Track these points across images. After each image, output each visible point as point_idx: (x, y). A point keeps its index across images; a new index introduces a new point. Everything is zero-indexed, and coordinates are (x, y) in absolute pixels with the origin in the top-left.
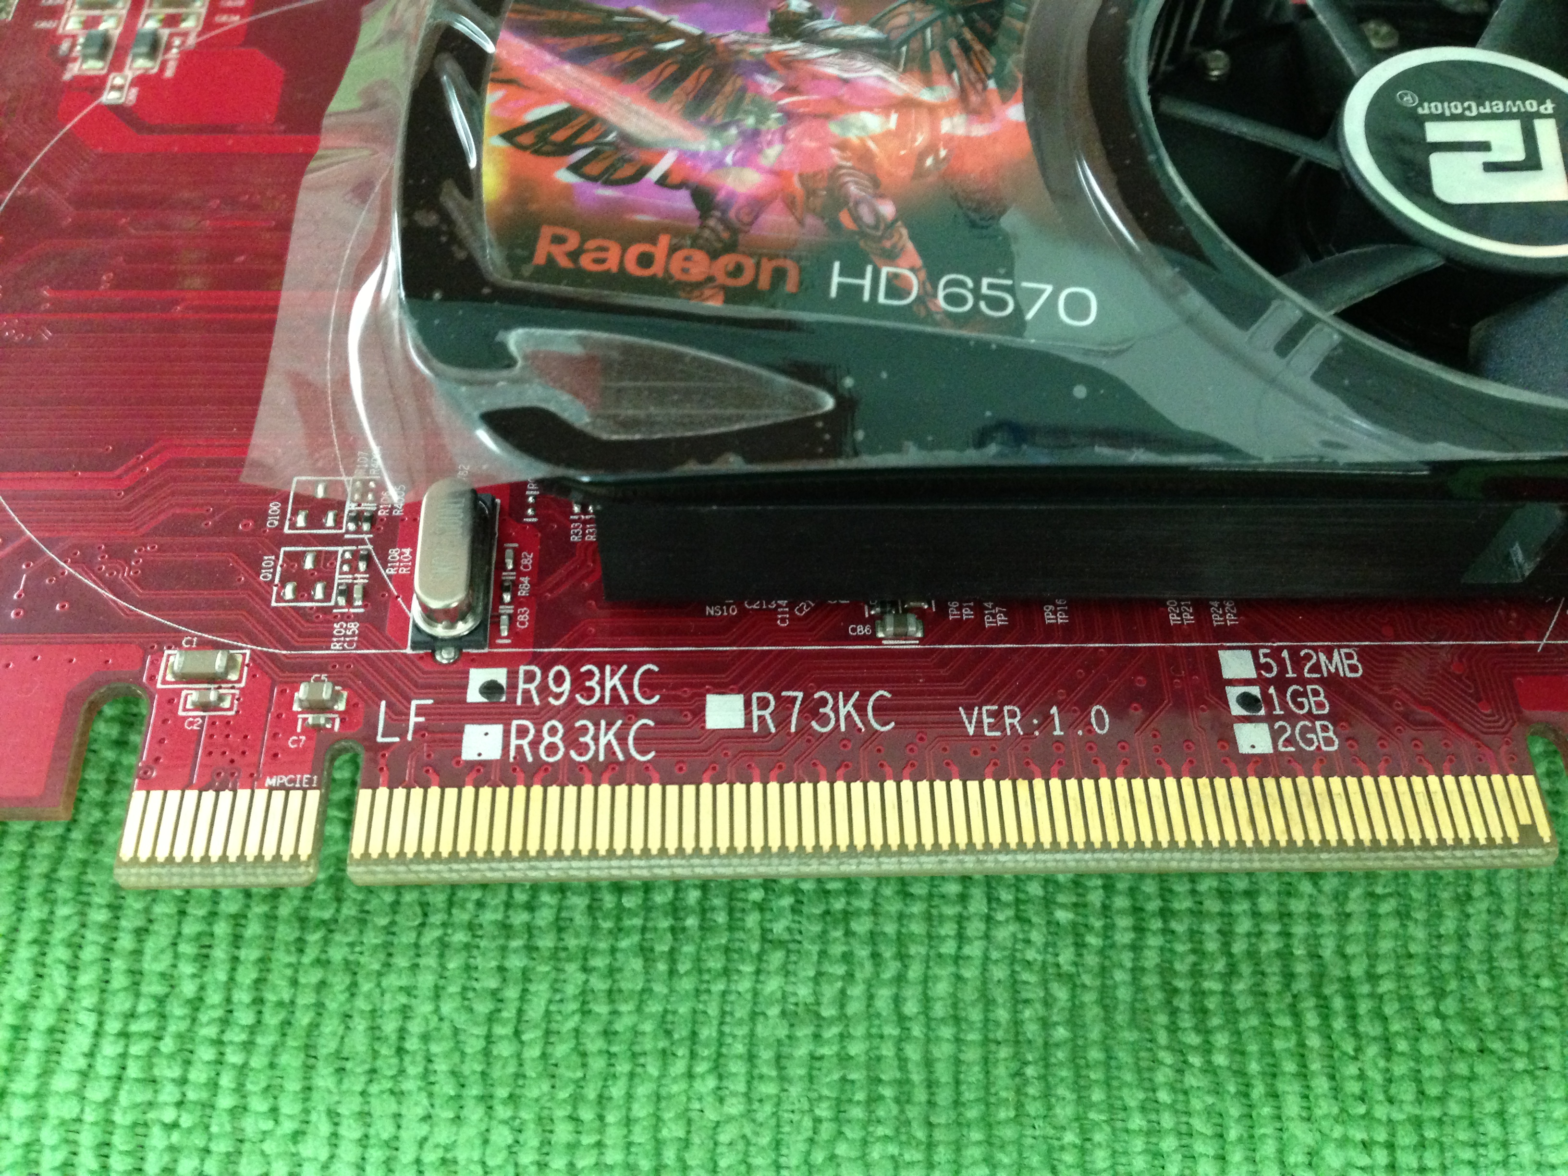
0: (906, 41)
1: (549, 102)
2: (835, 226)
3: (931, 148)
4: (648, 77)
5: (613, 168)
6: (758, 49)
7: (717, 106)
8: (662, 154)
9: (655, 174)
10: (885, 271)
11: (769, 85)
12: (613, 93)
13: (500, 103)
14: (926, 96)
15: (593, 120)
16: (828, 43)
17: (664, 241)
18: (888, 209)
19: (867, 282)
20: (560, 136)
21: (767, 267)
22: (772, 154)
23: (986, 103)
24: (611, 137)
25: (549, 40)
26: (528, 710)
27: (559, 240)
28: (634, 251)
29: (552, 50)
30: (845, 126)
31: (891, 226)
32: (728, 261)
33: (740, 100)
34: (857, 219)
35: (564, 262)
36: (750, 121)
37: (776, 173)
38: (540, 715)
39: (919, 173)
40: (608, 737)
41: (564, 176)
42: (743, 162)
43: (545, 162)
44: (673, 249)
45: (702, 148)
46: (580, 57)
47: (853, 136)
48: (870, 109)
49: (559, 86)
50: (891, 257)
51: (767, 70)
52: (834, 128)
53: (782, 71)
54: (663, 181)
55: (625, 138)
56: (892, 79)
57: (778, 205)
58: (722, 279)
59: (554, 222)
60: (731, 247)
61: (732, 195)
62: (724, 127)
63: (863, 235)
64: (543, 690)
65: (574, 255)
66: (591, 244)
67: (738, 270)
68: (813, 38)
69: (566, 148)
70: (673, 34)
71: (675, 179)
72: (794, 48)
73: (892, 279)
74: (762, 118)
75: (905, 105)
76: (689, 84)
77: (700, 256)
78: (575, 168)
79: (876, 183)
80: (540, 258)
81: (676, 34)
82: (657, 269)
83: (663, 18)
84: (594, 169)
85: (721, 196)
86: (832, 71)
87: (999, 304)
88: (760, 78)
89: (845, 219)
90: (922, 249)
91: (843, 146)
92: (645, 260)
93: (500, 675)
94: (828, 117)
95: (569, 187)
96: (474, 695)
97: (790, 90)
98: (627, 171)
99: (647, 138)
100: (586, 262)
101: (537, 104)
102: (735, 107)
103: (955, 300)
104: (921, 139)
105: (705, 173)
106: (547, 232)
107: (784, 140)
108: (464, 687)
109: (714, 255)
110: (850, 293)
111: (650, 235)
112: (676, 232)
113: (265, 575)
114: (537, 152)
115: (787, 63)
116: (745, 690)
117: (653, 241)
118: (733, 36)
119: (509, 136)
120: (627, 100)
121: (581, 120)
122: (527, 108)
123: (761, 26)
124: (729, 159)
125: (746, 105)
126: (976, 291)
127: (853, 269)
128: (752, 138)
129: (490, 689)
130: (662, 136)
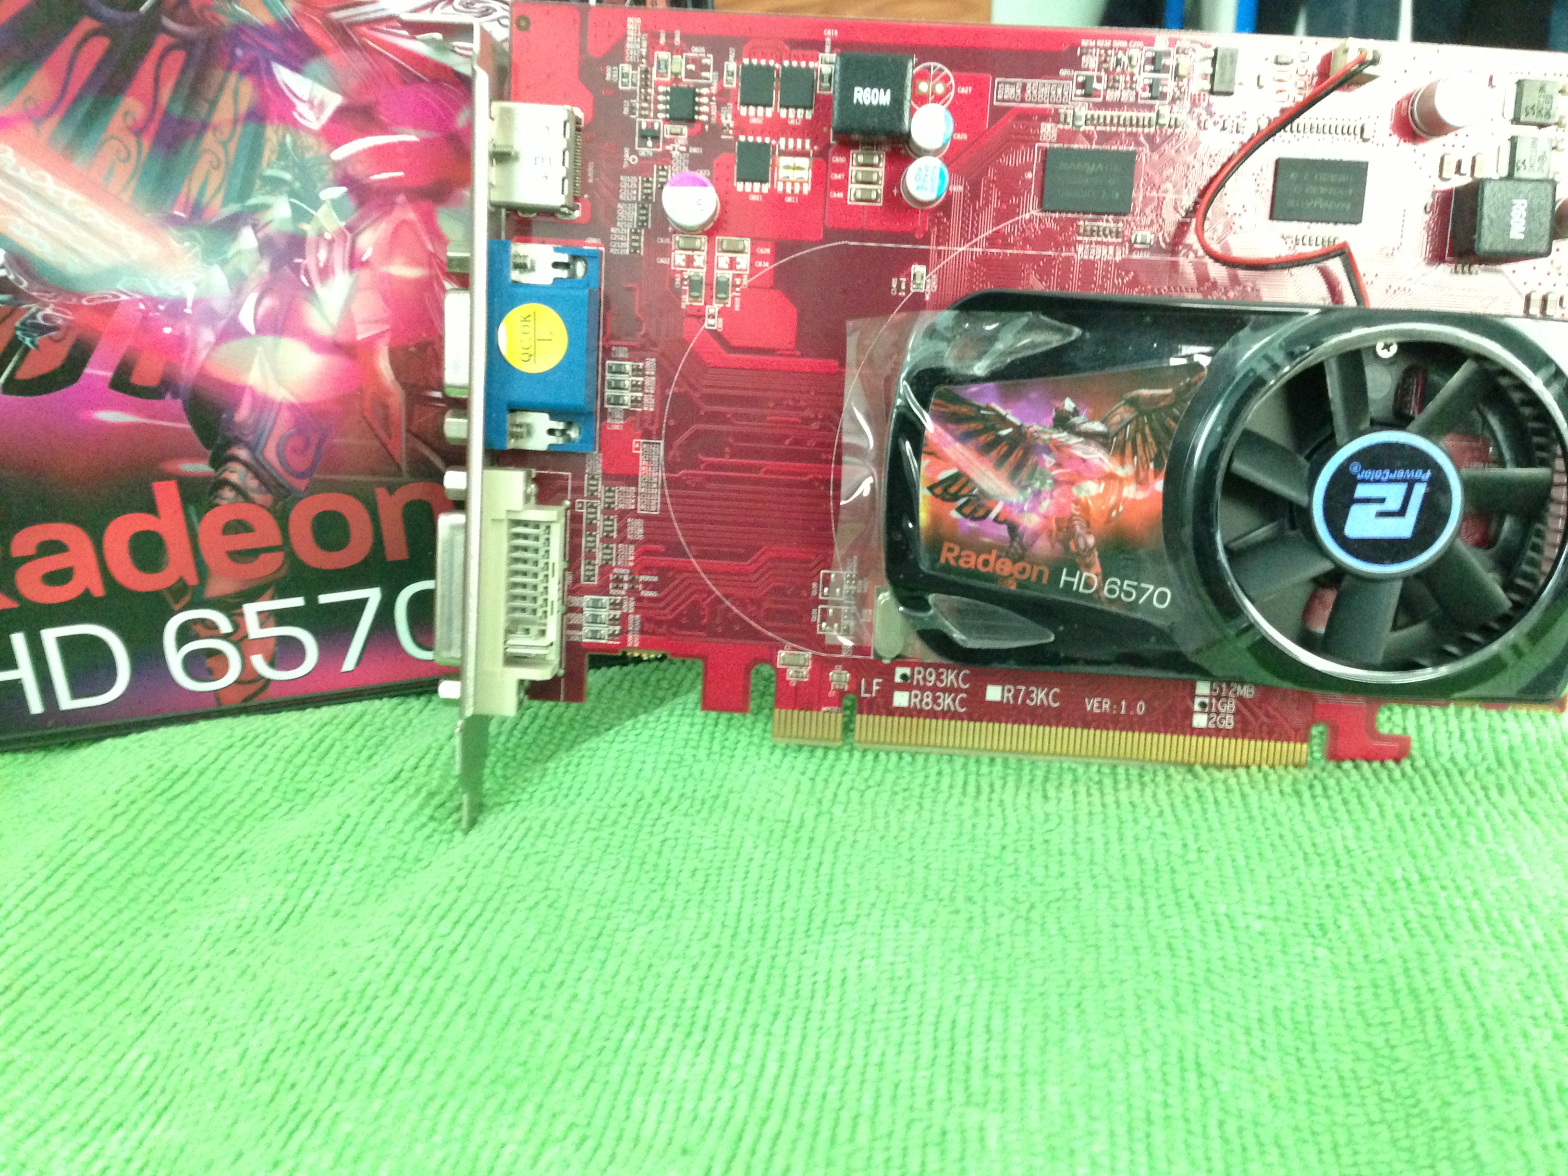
0: (1116, 434)
1: (948, 468)
2: (1067, 548)
3: (1116, 506)
4: (994, 454)
5: (975, 510)
6: (1046, 437)
7: (1024, 474)
8: (996, 503)
9: (992, 515)
10: (1085, 574)
11: (1049, 460)
12: (978, 464)
13: (928, 466)
14: (1120, 472)
15: (969, 480)
16: (1079, 434)
17: (994, 552)
18: (1091, 541)
19: (1076, 580)
20: (953, 490)
21: (1036, 569)
22: (1046, 505)
23: (1146, 478)
24: (975, 492)
25: (951, 426)
26: (918, 687)
27: (951, 550)
28: (982, 557)
29: (952, 433)
30: (1080, 489)
31: (1091, 550)
32: (1020, 565)
33: (1034, 470)
34: (1077, 546)
35: (952, 562)
36: (1037, 484)
37: (1046, 517)
38: (923, 689)
39: (1109, 520)
40: (948, 701)
41: (955, 514)
42: (1033, 509)
43: (947, 505)
44: (998, 557)
45: (1015, 500)
46: (965, 438)
47: (1082, 496)
48: (1092, 479)
49: (953, 457)
50: (1088, 567)
51: (1049, 451)
52: (1074, 491)
53: (1055, 452)
54: (996, 520)
55: (981, 491)
56: (1106, 460)
57: (1044, 536)
58: (1017, 575)
59: (950, 540)
60: (1021, 558)
61: (1025, 528)
62: (1025, 488)
63: (1078, 554)
64: (924, 679)
65: (957, 559)
66: (964, 553)
67: (1023, 571)
68: (1072, 430)
69: (955, 497)
70: (1006, 423)
71: (1001, 519)
72: (1061, 436)
73: (1088, 578)
74: (1043, 483)
75: (1110, 477)
76: (1012, 459)
77: (1008, 562)
78: (959, 509)
79: (1088, 524)
80: (942, 560)
81: (1011, 424)
82: (989, 569)
83: (1003, 412)
84: (967, 510)
85: (1020, 529)
86: (1078, 453)
87: (1130, 595)
88: (1045, 457)
89: (1072, 545)
90: (1103, 565)
91: (1077, 502)
92: (986, 563)
93: (907, 671)
94: (1071, 483)
95: (956, 520)
96: (898, 679)
97: (1058, 465)
98: (981, 513)
99: (991, 492)
100: (961, 563)
101: (945, 469)
102: (1031, 476)
103: (1111, 591)
104: (1112, 500)
105: (1015, 516)
106: (946, 545)
107: (1051, 497)
108: (893, 675)
109: (1015, 562)
110: (1069, 585)
111: (988, 548)
112: (1000, 548)
113: (813, 619)
114: (943, 499)
115: (1059, 447)
116: (1003, 685)
117: (990, 553)
118: (1036, 427)
119: (931, 488)
120: (983, 468)
121: (963, 480)
122: (938, 472)
123: (1049, 421)
124: (1026, 508)
125: (1037, 475)
126: (1121, 587)
127: (1071, 574)
128: (1037, 494)
129: (904, 677)
130: (998, 492)
